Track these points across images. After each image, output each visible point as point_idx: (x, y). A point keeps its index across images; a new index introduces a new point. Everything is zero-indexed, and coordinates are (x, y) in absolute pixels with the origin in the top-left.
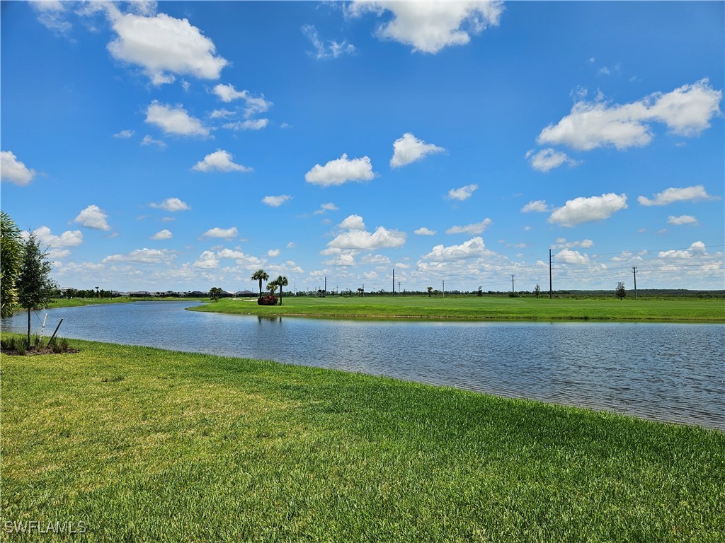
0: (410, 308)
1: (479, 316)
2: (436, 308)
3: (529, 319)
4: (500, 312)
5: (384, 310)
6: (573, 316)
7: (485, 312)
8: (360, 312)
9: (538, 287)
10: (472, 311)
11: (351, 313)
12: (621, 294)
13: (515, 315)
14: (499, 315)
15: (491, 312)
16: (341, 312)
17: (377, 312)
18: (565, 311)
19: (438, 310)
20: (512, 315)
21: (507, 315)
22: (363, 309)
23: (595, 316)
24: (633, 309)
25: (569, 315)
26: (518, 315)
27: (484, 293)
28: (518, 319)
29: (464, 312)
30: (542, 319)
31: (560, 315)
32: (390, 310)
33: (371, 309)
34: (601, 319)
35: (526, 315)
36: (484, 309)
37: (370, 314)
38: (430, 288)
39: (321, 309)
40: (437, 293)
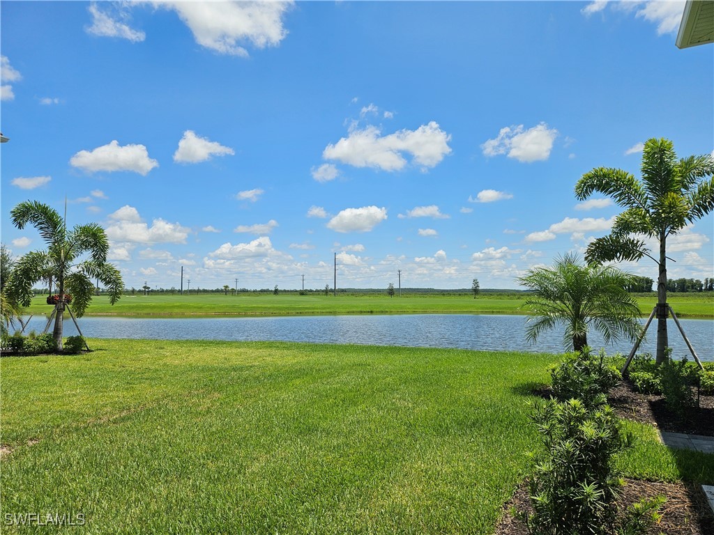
0: (227, 306)
1: (290, 312)
2: (250, 306)
3: (330, 313)
4: (307, 308)
5: (201, 308)
6: (362, 310)
7: (295, 309)
8: (176, 310)
9: (327, 286)
10: (284, 308)
11: (168, 311)
12: (391, 292)
13: (319, 310)
14: (307, 311)
15: (300, 309)
16: (155, 311)
17: (195, 310)
18: (357, 307)
19: (254, 307)
20: (317, 311)
21: (313, 311)
22: (178, 307)
23: (378, 310)
24: (403, 305)
25: (360, 310)
26: (322, 311)
27: (281, 291)
28: (322, 314)
29: (277, 308)
30: (340, 313)
31: (354, 310)
32: (208, 307)
33: (188, 307)
34: (382, 312)
35: (328, 310)
36: (293, 305)
37: (188, 312)
38: (227, 287)
39: (133, 308)
40: (233, 291)
